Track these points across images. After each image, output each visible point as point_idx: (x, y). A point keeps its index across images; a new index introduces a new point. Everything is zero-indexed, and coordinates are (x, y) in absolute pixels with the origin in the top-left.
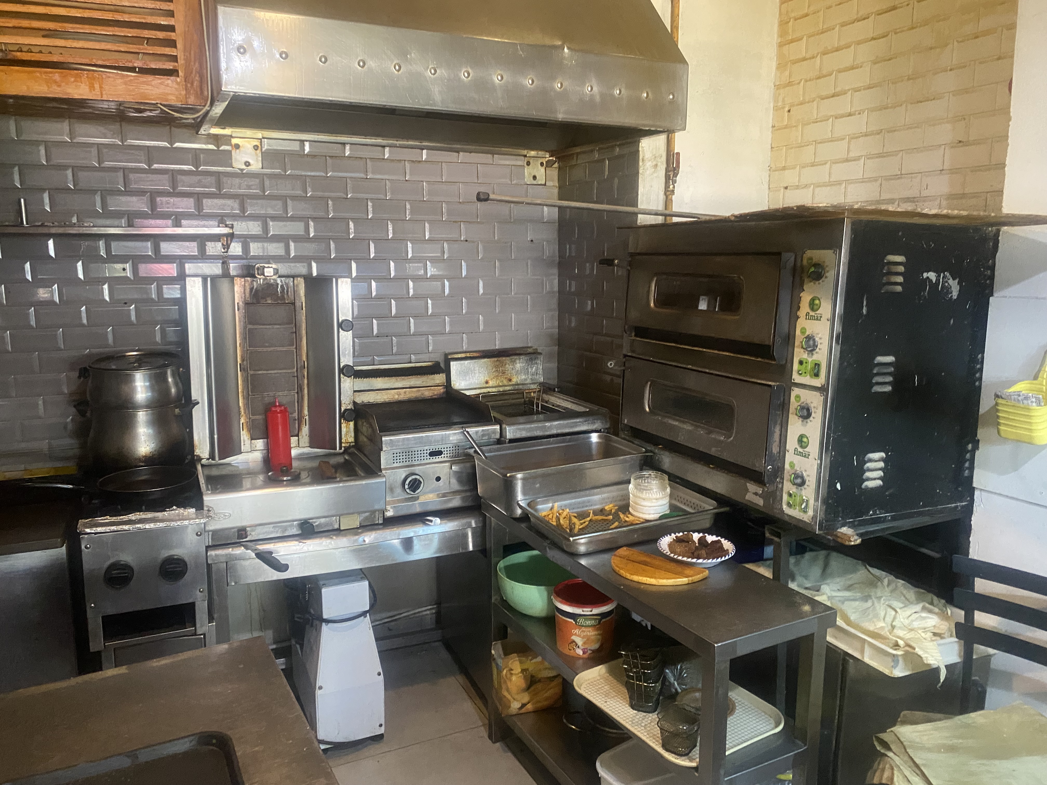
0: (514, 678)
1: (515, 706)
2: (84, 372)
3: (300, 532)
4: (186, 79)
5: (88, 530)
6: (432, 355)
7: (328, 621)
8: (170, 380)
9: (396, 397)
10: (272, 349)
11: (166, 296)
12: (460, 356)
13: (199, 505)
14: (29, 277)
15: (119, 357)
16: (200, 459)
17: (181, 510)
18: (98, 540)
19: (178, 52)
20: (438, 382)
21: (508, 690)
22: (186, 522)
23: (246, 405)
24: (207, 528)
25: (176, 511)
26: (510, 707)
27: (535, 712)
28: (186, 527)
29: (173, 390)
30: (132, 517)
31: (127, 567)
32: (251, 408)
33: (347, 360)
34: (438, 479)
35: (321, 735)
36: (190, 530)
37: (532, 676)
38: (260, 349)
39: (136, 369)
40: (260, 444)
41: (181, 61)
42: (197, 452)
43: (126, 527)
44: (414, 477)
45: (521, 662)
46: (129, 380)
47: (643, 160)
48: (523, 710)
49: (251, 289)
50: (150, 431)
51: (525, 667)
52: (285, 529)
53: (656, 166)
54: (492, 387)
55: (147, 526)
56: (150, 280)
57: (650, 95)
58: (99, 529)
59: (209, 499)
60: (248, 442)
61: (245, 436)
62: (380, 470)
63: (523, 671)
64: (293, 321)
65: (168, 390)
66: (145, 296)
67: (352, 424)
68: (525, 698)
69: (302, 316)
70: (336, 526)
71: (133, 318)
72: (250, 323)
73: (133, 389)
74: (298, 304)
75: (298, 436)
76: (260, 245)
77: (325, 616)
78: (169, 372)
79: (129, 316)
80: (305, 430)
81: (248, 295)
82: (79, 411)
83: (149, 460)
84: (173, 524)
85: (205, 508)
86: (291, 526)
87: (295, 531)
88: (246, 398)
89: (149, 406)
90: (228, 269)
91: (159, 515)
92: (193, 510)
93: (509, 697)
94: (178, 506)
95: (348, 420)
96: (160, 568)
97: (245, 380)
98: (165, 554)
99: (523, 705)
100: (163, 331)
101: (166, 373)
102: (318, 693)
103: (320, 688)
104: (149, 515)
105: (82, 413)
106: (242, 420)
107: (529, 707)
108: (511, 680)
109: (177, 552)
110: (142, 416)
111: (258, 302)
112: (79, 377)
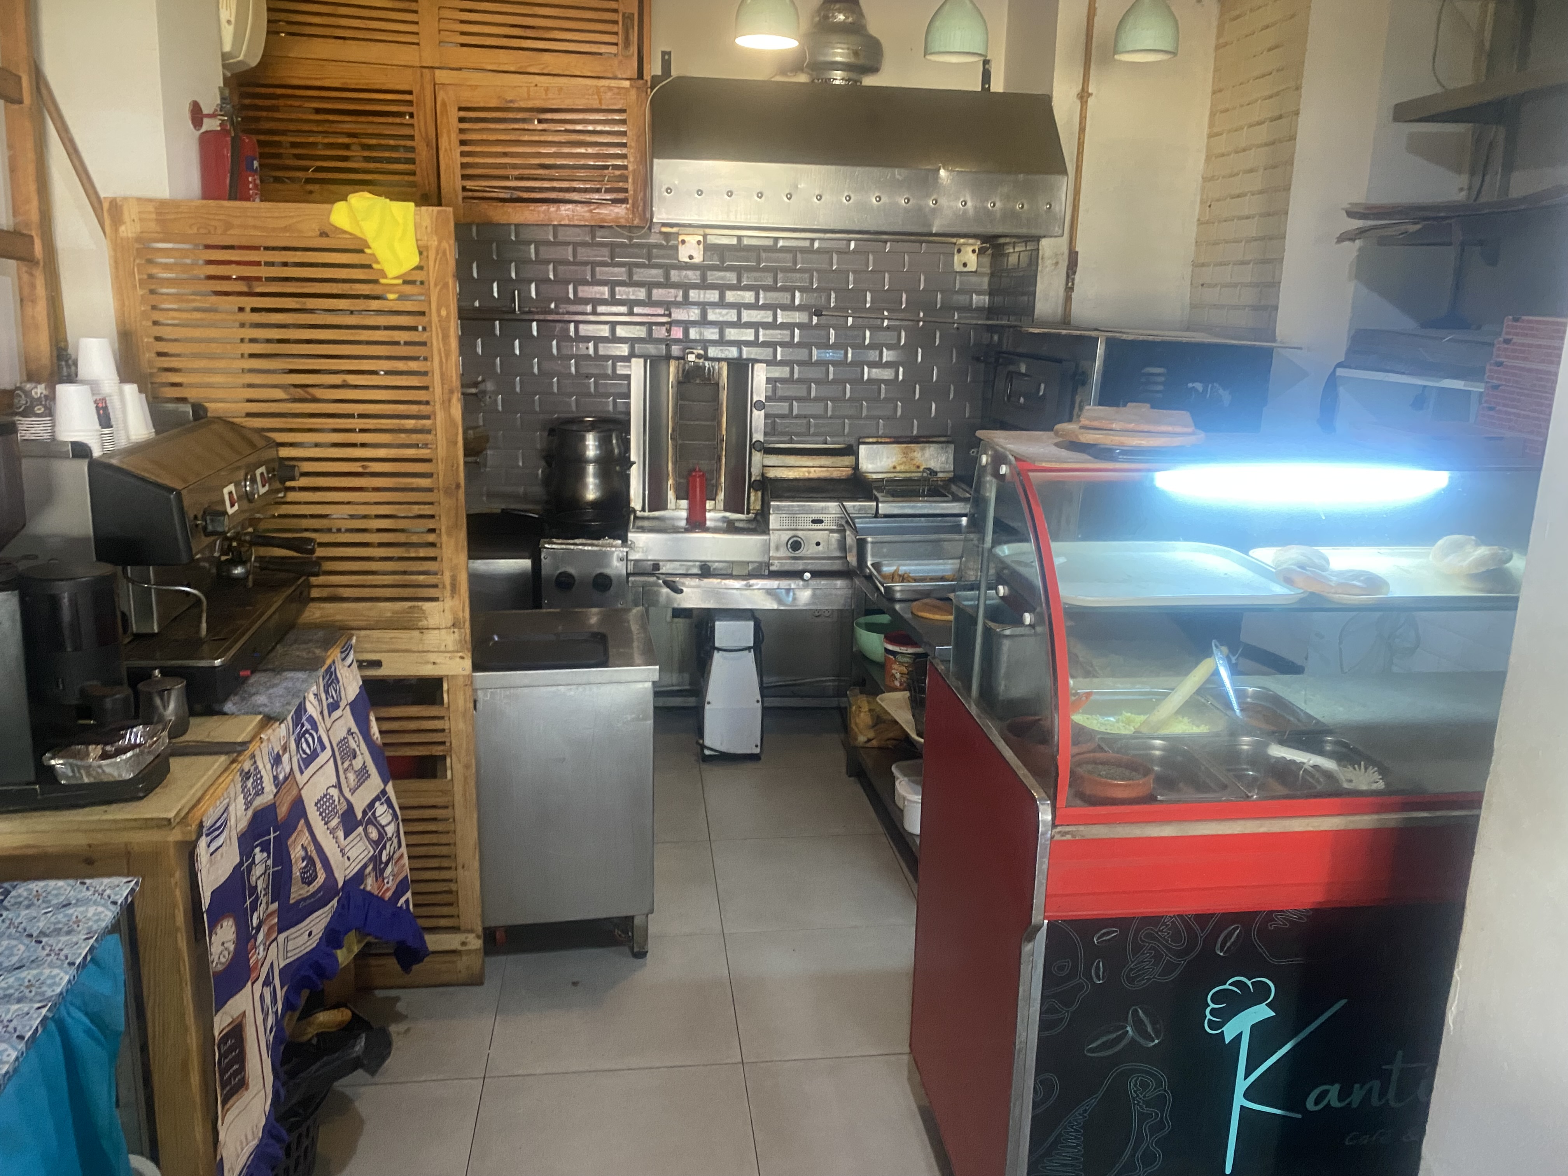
0: (862, 715)
1: (862, 739)
2: (552, 432)
3: (700, 572)
4: (633, 206)
5: (547, 546)
6: (847, 439)
7: (719, 649)
8: (614, 441)
9: (807, 474)
10: (697, 423)
11: (618, 372)
12: (871, 440)
13: (625, 540)
14: (517, 352)
15: (579, 421)
16: (634, 511)
17: (611, 541)
18: (554, 553)
19: (630, 186)
20: (847, 463)
21: (856, 724)
22: (613, 549)
23: (674, 469)
24: (630, 557)
25: (607, 541)
26: (857, 739)
27: (880, 748)
28: (613, 552)
29: (616, 451)
30: (577, 541)
31: (570, 576)
32: (678, 474)
33: (758, 436)
34: (818, 544)
35: (708, 742)
36: (615, 555)
37: (878, 717)
38: (688, 423)
39: (589, 431)
40: (684, 503)
41: (631, 192)
42: (632, 505)
43: (572, 547)
44: (795, 539)
45: (869, 702)
46: (583, 439)
47: (1042, 258)
48: (868, 745)
49: (684, 370)
50: (597, 481)
51: (872, 707)
52: (688, 568)
53: (1057, 263)
54: (899, 472)
55: (586, 548)
56: (607, 358)
57: (1025, 206)
58: (554, 546)
59: (631, 536)
60: (673, 500)
61: (671, 495)
62: (769, 530)
63: (870, 710)
64: (716, 398)
65: (612, 451)
66: (602, 372)
67: (760, 493)
68: (871, 734)
69: (724, 396)
70: (730, 572)
71: (592, 390)
72: (682, 399)
73: (585, 447)
74: (721, 384)
75: (714, 500)
76: (697, 329)
77: (717, 645)
78: (614, 436)
79: (589, 388)
80: (721, 496)
81: (680, 375)
82: (547, 462)
83: (594, 504)
84: (604, 549)
85: (629, 542)
86: (694, 566)
87: (696, 571)
88: (675, 463)
89: (597, 461)
90: (670, 351)
91: (595, 542)
92: (620, 542)
93: (856, 730)
94: (610, 538)
95: (756, 490)
96: (594, 581)
97: (675, 447)
98: (599, 571)
99: (869, 740)
100: (614, 401)
101: (611, 436)
102: (707, 707)
103: (709, 703)
104: (589, 542)
105: (549, 464)
106: (670, 482)
107: (874, 743)
108: (859, 716)
109: (607, 571)
110: (591, 469)
111: (689, 382)
112: (549, 435)
